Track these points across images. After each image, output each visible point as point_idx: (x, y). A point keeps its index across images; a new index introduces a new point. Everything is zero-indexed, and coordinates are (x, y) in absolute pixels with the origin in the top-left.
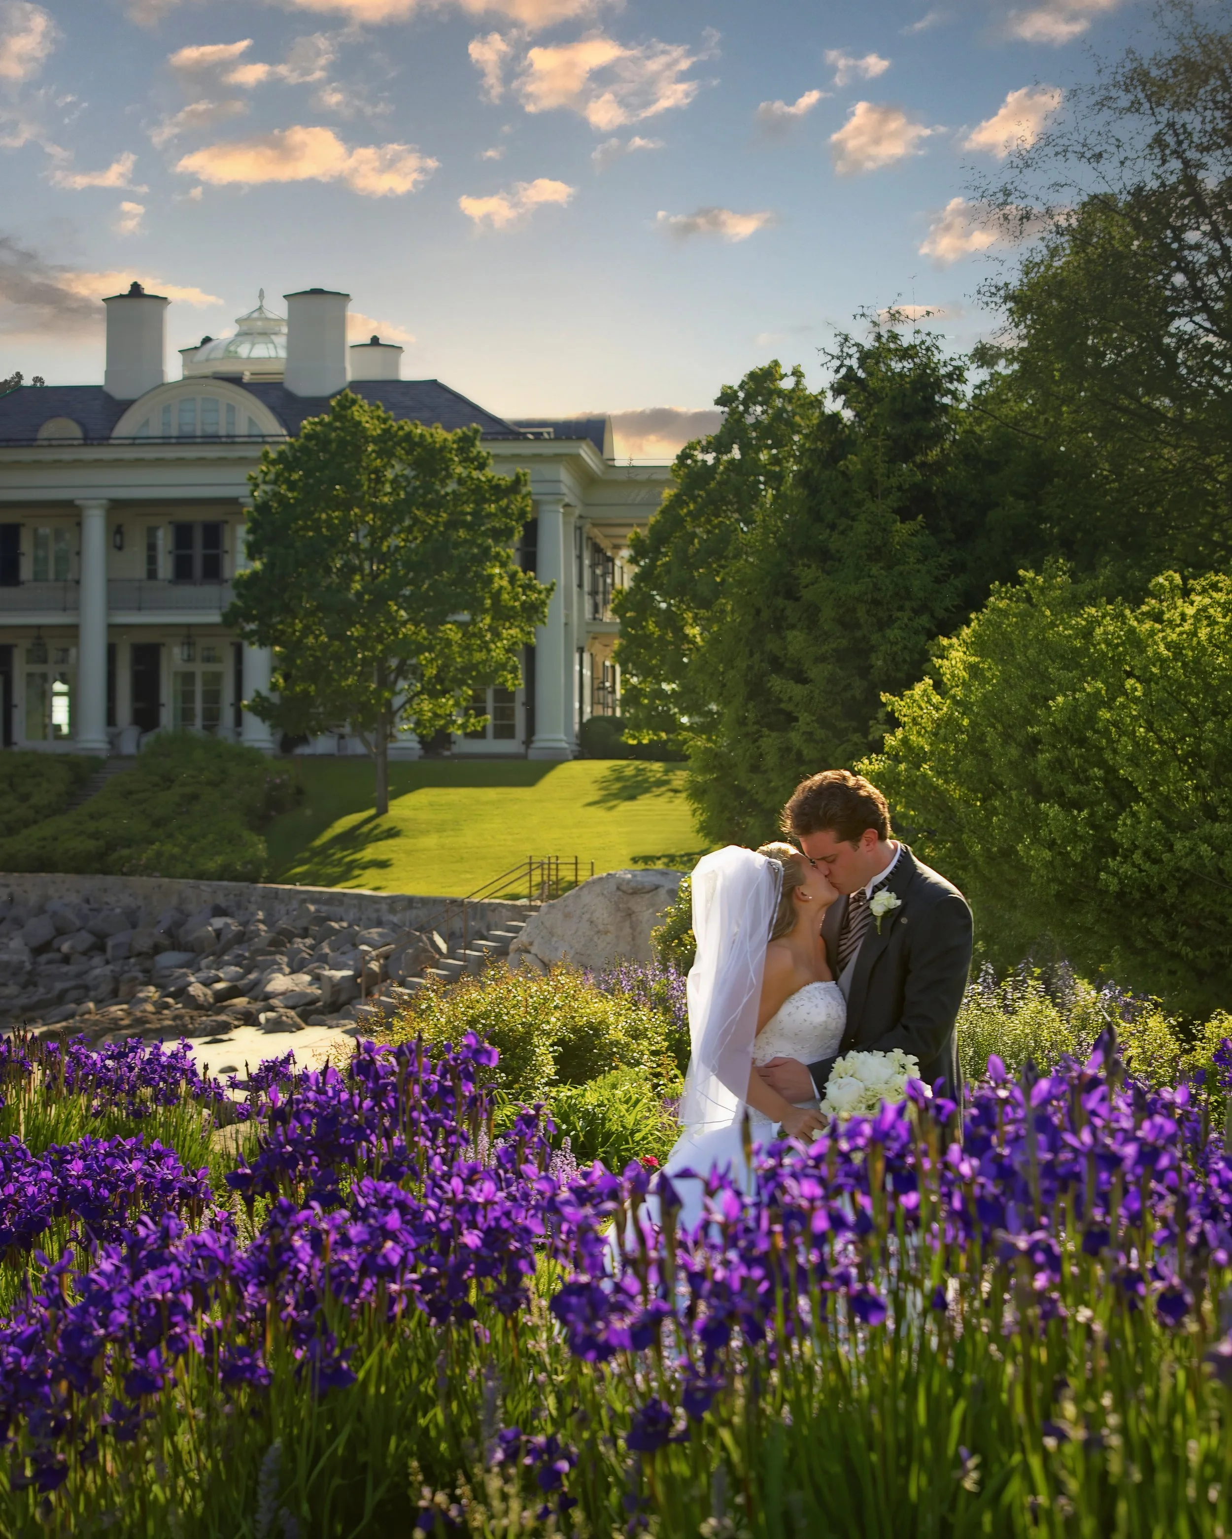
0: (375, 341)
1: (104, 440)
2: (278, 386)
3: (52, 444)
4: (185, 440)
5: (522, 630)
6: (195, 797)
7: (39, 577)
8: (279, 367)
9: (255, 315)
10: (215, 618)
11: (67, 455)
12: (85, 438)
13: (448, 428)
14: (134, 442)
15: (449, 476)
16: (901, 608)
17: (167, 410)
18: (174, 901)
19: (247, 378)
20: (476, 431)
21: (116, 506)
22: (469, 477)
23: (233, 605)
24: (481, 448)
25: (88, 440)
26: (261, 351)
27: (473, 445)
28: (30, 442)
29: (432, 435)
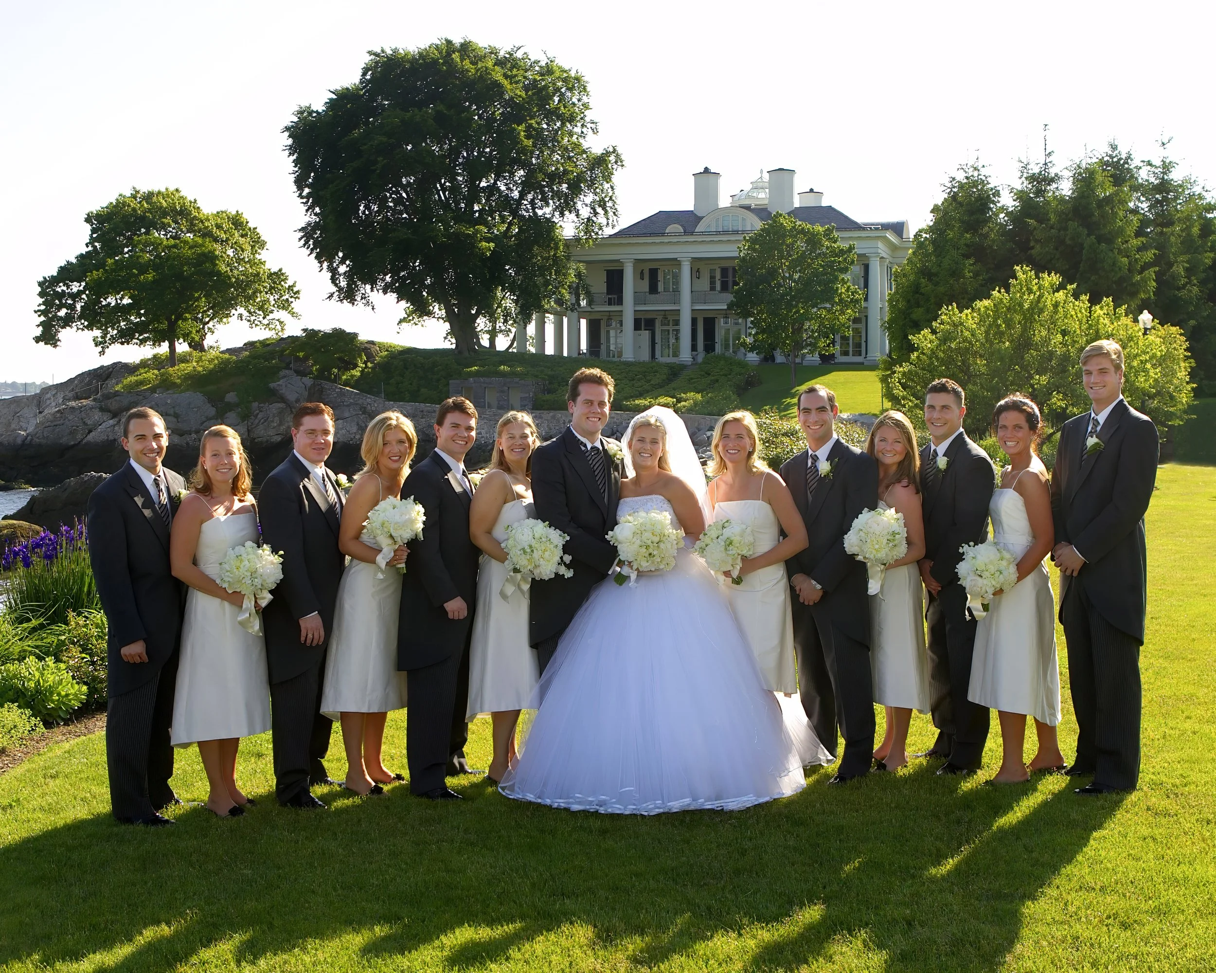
0: (812, 191)
1: (692, 233)
2: (765, 210)
3: (669, 235)
4: (725, 232)
5: (853, 310)
6: (717, 381)
7: (666, 290)
8: (766, 202)
9: (760, 180)
10: (725, 307)
11: (675, 240)
12: (685, 232)
13: (822, 226)
14: (702, 233)
15: (823, 246)
16: (963, 298)
17: (717, 220)
18: (696, 424)
19: (753, 206)
20: (833, 227)
21: (695, 260)
22: (831, 246)
23: (732, 301)
24: (835, 234)
25: (686, 233)
26: (762, 195)
27: (832, 232)
28: (663, 234)
29: (813, 228)
